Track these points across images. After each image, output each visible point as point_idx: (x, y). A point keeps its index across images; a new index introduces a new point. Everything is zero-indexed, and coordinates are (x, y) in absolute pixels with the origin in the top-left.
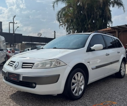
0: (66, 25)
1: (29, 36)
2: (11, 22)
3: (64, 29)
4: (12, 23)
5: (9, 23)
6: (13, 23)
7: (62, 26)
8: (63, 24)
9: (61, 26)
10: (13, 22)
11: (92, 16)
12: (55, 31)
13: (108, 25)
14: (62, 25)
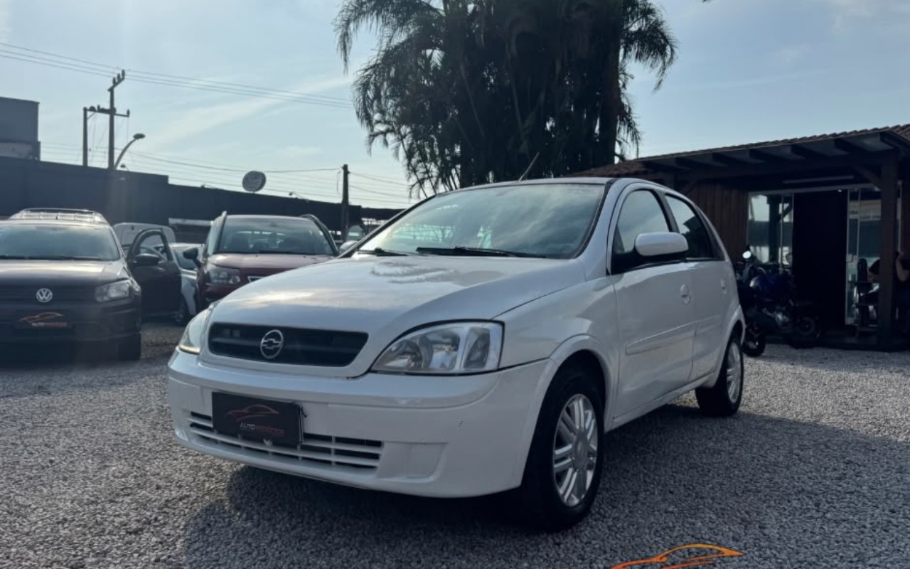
0: (403, 137)
1: (203, 188)
2: (92, 109)
3: (397, 154)
4: (102, 111)
5: (85, 110)
6: (112, 112)
7: (386, 143)
8: (388, 131)
9: (379, 140)
10: (107, 106)
11: (542, 97)
12: (345, 168)
13: (618, 150)
14: (384, 133)
